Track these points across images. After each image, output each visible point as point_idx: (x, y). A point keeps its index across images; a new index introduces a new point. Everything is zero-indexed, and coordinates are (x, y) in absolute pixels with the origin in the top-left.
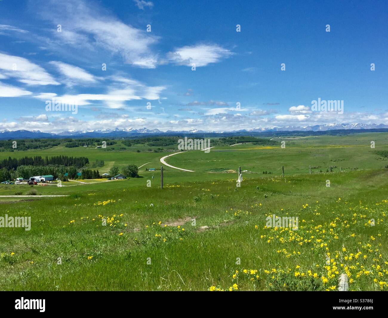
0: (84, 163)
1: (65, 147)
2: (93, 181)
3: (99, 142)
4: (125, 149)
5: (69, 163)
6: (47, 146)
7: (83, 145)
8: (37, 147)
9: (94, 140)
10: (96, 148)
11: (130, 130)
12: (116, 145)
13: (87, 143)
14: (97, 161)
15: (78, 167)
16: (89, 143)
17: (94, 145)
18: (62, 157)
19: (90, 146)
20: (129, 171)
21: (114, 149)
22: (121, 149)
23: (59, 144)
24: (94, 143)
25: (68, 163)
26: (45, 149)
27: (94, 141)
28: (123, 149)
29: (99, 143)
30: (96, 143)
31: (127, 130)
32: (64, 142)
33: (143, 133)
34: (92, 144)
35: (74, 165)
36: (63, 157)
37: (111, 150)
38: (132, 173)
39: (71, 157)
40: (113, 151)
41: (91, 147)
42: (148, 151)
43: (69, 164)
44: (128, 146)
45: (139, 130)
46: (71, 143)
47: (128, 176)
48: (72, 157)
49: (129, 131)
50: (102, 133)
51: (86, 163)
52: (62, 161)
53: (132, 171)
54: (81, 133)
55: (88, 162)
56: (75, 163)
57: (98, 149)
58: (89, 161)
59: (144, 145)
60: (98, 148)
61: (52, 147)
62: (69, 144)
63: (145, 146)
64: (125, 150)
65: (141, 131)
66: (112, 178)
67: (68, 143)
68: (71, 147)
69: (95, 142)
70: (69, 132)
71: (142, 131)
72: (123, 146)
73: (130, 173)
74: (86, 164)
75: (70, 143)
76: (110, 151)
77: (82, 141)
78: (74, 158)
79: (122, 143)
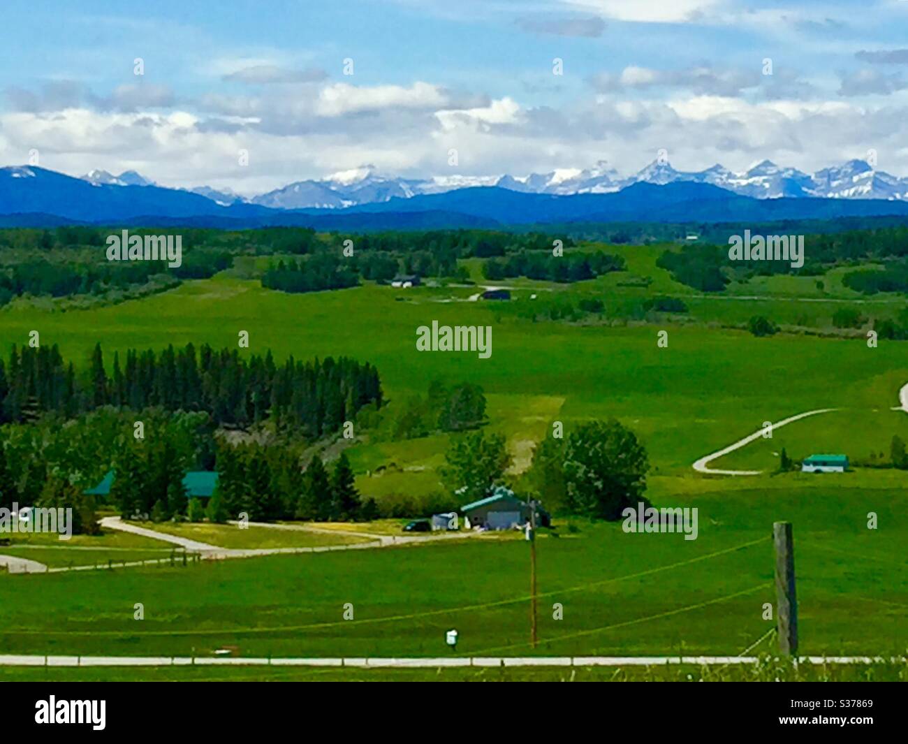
0: (349, 400)
1: (264, 286)
2: (288, 538)
3: (502, 253)
4: (677, 307)
5: (244, 401)
6: (143, 280)
7: (386, 274)
8: (78, 280)
9: (465, 245)
10: (474, 298)
11: (752, 174)
12: (618, 277)
13: (416, 266)
14: (436, 387)
15: (305, 428)
16: (425, 262)
17: (463, 276)
18: (198, 357)
19: (431, 283)
20: (580, 474)
21: (596, 307)
22: (648, 305)
23: (224, 263)
24: (461, 263)
25: (235, 404)
26: (127, 298)
27: (468, 250)
28: (662, 308)
29: (498, 260)
30: (475, 265)
31: (730, 176)
32: (259, 253)
33: (844, 201)
34: (450, 271)
35: (278, 413)
36: (207, 353)
37: (577, 311)
38: (599, 484)
39: (264, 358)
40: (592, 319)
41: (443, 291)
42: (835, 331)
43: (242, 410)
44: (706, 289)
45: (820, 174)
46: (306, 256)
47: (570, 508)
48: (270, 358)
49: (744, 182)
50: (561, 191)
51: (364, 399)
52: (198, 382)
53: (600, 475)
54: (409, 195)
55: (379, 396)
56: (284, 399)
57: (492, 302)
58: (383, 387)
59: (820, 285)
60: (487, 295)
61: (175, 286)
62: (293, 266)
63: (826, 289)
64: (674, 317)
65: (834, 184)
66: (435, 518)
67: (287, 259)
68: (300, 287)
69: (468, 256)
70: (324, 187)
71: (841, 188)
72: (668, 285)
73: (585, 486)
74: (364, 411)
75: (301, 258)
76: (566, 323)
77: (385, 245)
78: (279, 361)
79: (660, 264)
